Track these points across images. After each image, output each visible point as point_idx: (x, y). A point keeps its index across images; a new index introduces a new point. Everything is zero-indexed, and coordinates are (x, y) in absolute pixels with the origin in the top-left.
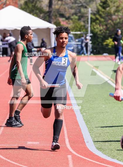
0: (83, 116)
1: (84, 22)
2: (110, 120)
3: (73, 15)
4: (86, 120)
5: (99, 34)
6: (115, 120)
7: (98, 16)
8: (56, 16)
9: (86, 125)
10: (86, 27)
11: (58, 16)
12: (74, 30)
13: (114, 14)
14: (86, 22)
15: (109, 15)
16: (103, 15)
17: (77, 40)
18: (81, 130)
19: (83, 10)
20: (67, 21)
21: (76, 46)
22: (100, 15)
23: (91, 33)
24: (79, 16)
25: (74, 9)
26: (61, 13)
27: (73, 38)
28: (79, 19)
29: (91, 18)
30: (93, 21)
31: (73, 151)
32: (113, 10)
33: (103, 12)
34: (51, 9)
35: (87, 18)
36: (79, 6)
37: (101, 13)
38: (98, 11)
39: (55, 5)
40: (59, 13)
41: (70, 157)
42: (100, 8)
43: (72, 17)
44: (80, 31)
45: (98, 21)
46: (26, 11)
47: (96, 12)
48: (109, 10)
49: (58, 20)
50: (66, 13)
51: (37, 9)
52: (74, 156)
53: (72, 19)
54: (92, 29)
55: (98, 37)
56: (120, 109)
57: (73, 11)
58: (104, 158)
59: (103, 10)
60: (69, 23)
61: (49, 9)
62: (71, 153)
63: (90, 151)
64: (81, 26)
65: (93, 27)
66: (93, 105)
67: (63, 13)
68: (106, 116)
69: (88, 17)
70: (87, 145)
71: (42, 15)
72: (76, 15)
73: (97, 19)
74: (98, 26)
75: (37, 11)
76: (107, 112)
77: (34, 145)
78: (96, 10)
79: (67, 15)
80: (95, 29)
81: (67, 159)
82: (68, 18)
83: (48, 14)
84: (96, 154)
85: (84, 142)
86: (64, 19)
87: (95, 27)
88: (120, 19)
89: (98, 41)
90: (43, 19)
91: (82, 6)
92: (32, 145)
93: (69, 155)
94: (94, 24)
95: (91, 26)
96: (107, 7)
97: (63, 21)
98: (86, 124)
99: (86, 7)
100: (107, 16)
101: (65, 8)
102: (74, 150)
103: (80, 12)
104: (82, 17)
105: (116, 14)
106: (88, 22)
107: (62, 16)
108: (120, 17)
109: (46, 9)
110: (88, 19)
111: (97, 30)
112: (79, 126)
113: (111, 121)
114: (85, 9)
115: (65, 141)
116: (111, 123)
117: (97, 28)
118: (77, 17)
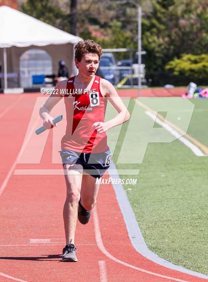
0: (128, 193)
1: (131, 31)
2: (174, 199)
3: (112, 19)
4: (132, 199)
5: (158, 52)
6: (181, 199)
7: (154, 21)
8: (83, 21)
9: (131, 209)
10: (135, 40)
11: (86, 21)
12: (115, 46)
13: (183, 17)
14: (135, 31)
15: (174, 18)
16: (164, 19)
17: (120, 63)
18: (123, 217)
19: (129, 11)
20: (102, 30)
21: (118, 73)
22: (158, 19)
23: (142, 51)
24: (123, 22)
25: (114, 9)
26: (92, 17)
27: (113, 60)
28: (123, 27)
29: (143, 25)
30: (145, 28)
31: (108, 253)
32: (180, 9)
33: (163, 13)
34: (75, 11)
35: (135, 24)
36: (122, 5)
37: (159, 15)
38: (155, 12)
39: (81, 3)
40: (90, 17)
41: (102, 263)
42: (158, 7)
43: (111, 24)
44: (124, 47)
45: (154, 30)
46: (31, 15)
47: (152, 13)
48: (174, 9)
49: (87, 29)
50: (101, 17)
51: (51, 10)
52: (109, 262)
53: (110, 27)
54: (146, 42)
55: (155, 57)
56: (192, 180)
57: (112, 13)
58: (162, 265)
59: (163, 10)
60: (105, 33)
61: (71, 10)
62: (104, 257)
63: (137, 252)
64: (127, 38)
65: (147, 40)
66: (145, 174)
67: (96, 16)
68: (167, 192)
69: (137, 22)
70: (132, 242)
71: (58, 21)
72: (118, 21)
73: (153, 26)
74: (155, 38)
75: (51, 15)
76: (168, 185)
77: (42, 244)
78: (151, 10)
79: (102, 21)
80: (150, 43)
81: (98, 267)
82: (104, 26)
83: (69, 19)
84: (148, 258)
85: (128, 237)
86: (97, 27)
87: (150, 40)
88: (192, 25)
89: (155, 64)
90: (61, 27)
91: (128, 4)
92: (38, 244)
93: (102, 260)
94: (148, 34)
95: (142, 39)
96: (170, 5)
97: (96, 30)
98: (132, 207)
99: (134, 7)
100: (171, 20)
101: (99, 9)
102: (110, 252)
103: (124, 14)
104: (127, 22)
105: (186, 16)
106: (137, 31)
107: (94, 21)
108: (192, 21)
109: (66, 11)
110: (137, 26)
111: (153, 45)
112: (120, 210)
113: (176, 200)
114: (133, 10)
115: (94, 236)
116: (176, 204)
117: (154, 42)
118: (119, 24)
